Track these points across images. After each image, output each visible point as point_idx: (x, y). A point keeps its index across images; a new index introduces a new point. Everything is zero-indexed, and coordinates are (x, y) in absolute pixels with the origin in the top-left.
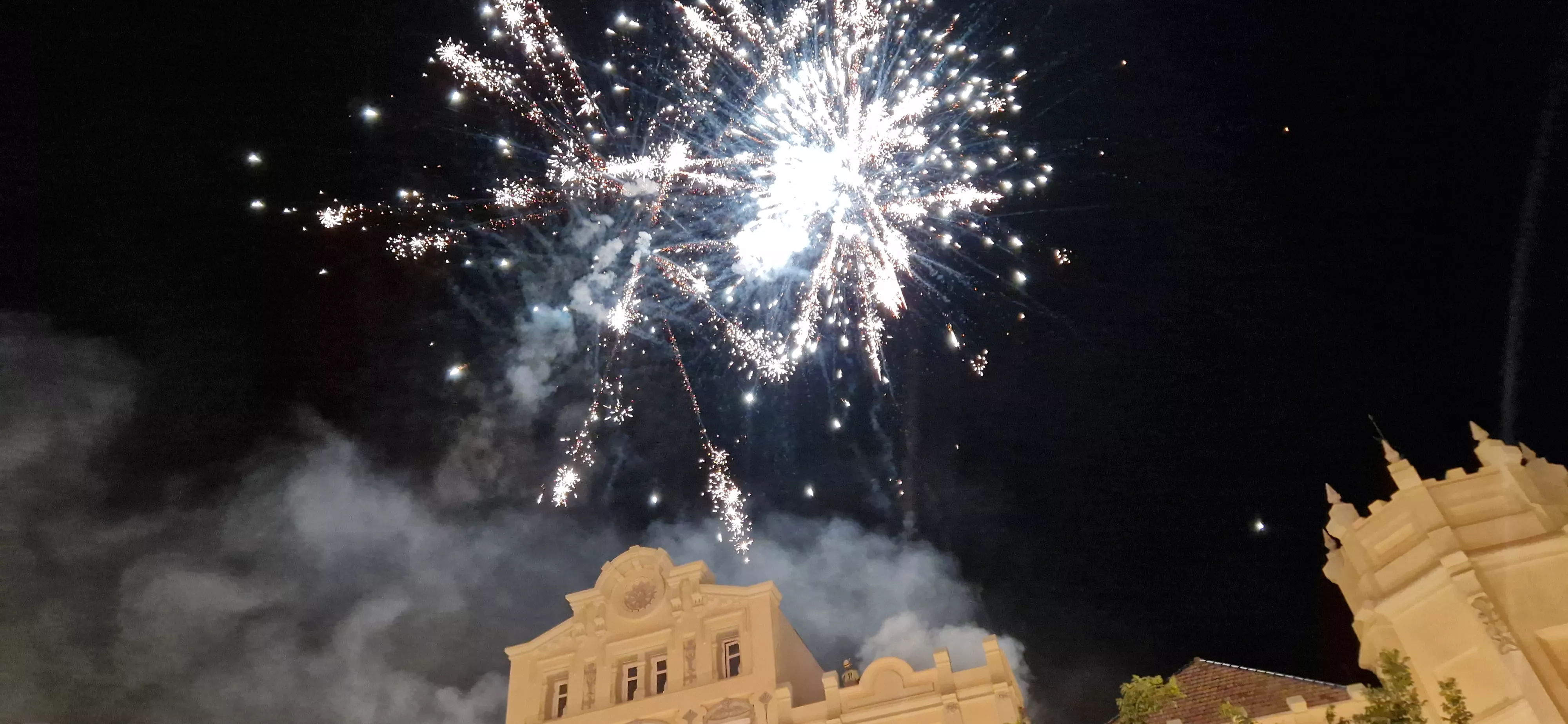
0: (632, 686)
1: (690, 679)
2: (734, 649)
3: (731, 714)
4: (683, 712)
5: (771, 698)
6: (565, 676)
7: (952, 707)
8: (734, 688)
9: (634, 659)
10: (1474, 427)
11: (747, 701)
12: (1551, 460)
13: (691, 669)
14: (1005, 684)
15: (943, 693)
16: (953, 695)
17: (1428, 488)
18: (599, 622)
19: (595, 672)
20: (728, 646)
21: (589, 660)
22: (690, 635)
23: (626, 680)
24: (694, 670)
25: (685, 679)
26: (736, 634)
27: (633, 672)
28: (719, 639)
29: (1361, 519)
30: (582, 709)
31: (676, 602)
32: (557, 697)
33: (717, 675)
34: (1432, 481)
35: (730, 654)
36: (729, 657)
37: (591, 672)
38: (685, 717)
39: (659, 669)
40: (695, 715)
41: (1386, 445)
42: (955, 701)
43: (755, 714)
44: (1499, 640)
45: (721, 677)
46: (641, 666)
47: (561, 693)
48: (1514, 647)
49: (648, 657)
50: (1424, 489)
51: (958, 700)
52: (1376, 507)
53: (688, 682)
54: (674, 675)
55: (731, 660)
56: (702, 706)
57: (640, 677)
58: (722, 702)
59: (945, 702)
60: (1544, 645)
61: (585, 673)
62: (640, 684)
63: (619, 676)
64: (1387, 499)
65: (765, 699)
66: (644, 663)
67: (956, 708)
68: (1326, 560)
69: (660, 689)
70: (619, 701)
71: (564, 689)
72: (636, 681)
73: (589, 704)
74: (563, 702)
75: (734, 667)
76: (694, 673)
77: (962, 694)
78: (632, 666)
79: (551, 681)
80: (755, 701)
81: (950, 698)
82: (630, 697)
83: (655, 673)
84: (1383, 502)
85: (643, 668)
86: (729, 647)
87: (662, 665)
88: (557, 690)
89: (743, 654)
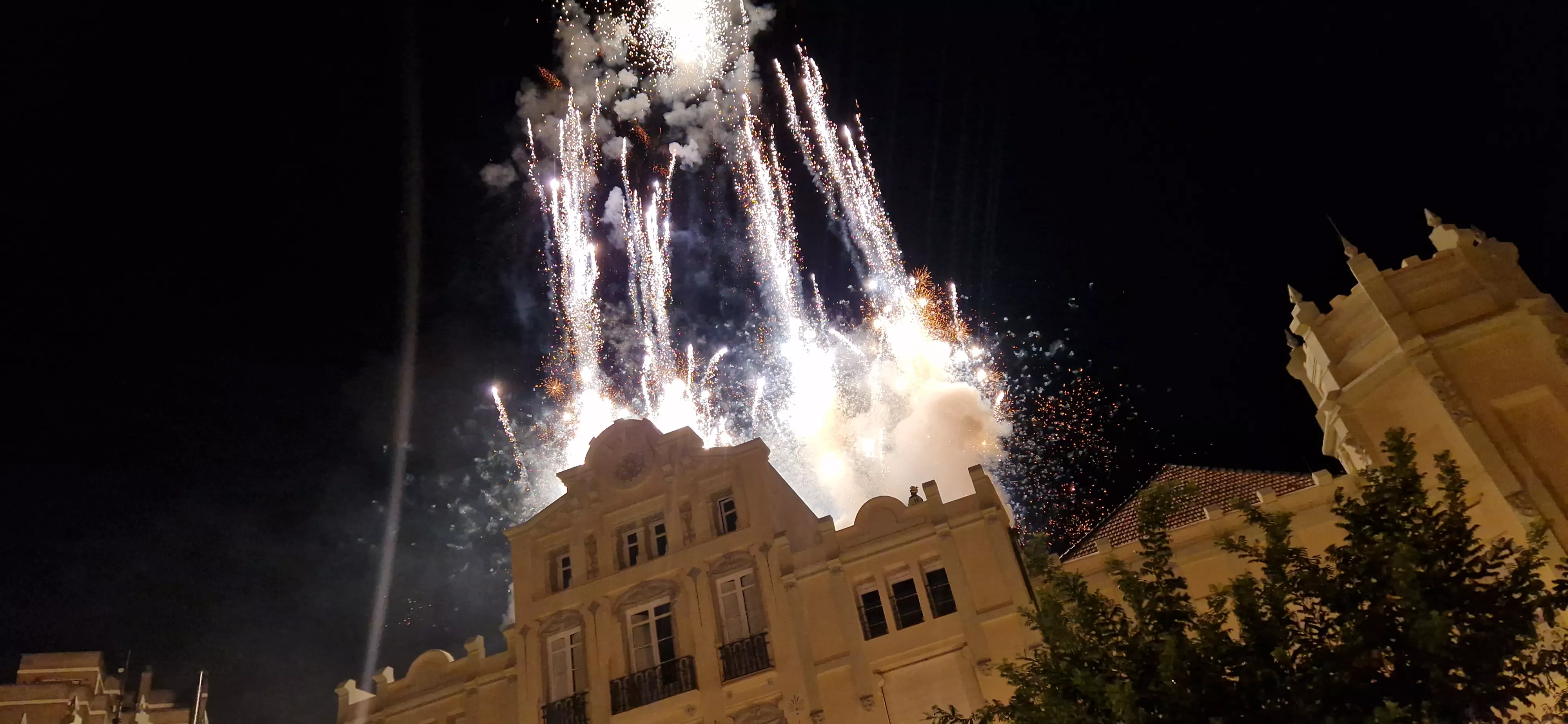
0: (634, 552)
1: (690, 537)
2: (730, 505)
3: (734, 566)
4: (688, 570)
5: (771, 546)
6: (566, 549)
7: (945, 535)
8: (734, 542)
9: (632, 526)
10: (1428, 215)
11: (748, 552)
12: (1501, 239)
13: (690, 530)
14: (994, 508)
15: (935, 523)
16: (945, 524)
17: (1386, 279)
18: (593, 495)
19: (595, 543)
20: (722, 503)
21: (589, 532)
22: (685, 497)
23: (627, 546)
24: (691, 530)
25: (685, 539)
26: (729, 491)
27: (633, 538)
28: (714, 498)
29: (1322, 315)
30: (588, 578)
31: (667, 468)
32: (561, 570)
33: (715, 531)
34: (1390, 272)
35: (726, 511)
36: (725, 514)
37: (591, 543)
38: (690, 574)
39: (658, 532)
40: (698, 571)
41: (1344, 240)
42: (947, 529)
43: (756, 563)
44: (1456, 414)
45: (719, 534)
46: (640, 532)
47: (564, 566)
48: (1470, 419)
49: (646, 522)
50: (1382, 279)
51: (951, 528)
52: (1337, 302)
53: (687, 542)
54: (673, 535)
55: (727, 516)
56: (704, 562)
57: (641, 542)
58: (724, 556)
59: (938, 532)
60: (1498, 413)
61: (586, 544)
62: (642, 548)
63: (620, 544)
64: (1348, 293)
65: (765, 548)
66: (642, 529)
67: (949, 536)
68: (1289, 358)
69: (662, 551)
70: (622, 567)
71: (566, 562)
72: (637, 546)
73: (593, 573)
74: (567, 575)
75: (731, 524)
76: (692, 533)
77: (952, 523)
78: (631, 533)
79: (553, 555)
80: (754, 551)
81: (942, 528)
82: (633, 562)
83: (654, 537)
84: (1343, 296)
85: (642, 533)
86: (725, 505)
87: (660, 529)
88: (560, 564)
89: (739, 509)
